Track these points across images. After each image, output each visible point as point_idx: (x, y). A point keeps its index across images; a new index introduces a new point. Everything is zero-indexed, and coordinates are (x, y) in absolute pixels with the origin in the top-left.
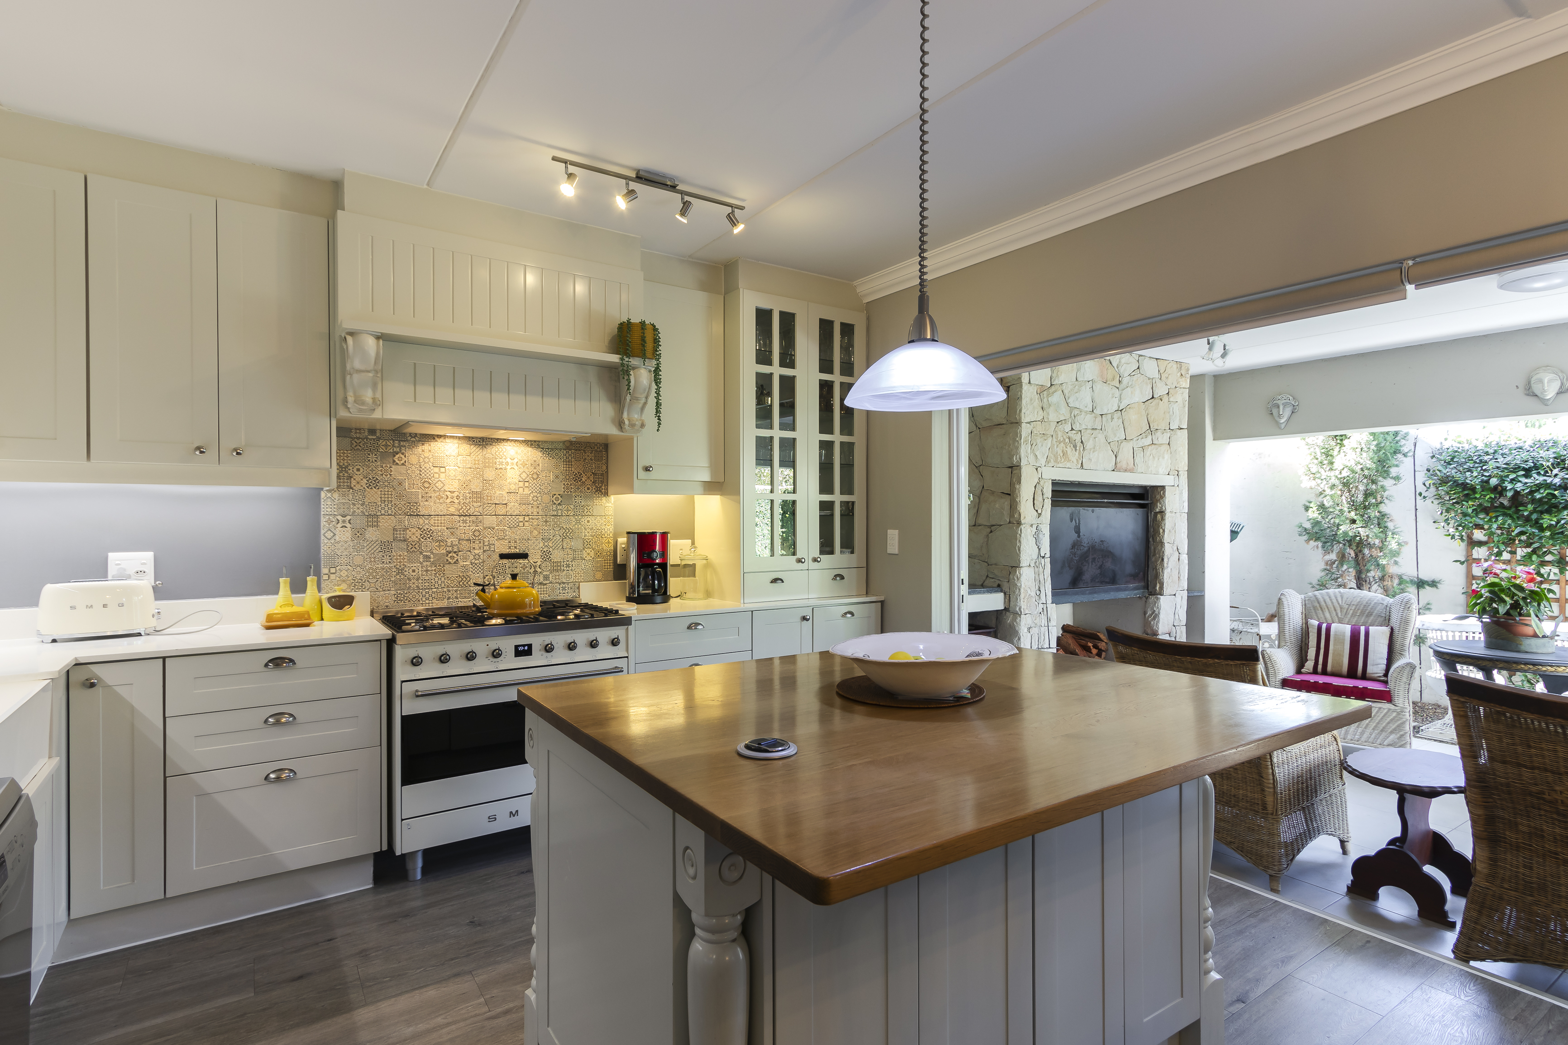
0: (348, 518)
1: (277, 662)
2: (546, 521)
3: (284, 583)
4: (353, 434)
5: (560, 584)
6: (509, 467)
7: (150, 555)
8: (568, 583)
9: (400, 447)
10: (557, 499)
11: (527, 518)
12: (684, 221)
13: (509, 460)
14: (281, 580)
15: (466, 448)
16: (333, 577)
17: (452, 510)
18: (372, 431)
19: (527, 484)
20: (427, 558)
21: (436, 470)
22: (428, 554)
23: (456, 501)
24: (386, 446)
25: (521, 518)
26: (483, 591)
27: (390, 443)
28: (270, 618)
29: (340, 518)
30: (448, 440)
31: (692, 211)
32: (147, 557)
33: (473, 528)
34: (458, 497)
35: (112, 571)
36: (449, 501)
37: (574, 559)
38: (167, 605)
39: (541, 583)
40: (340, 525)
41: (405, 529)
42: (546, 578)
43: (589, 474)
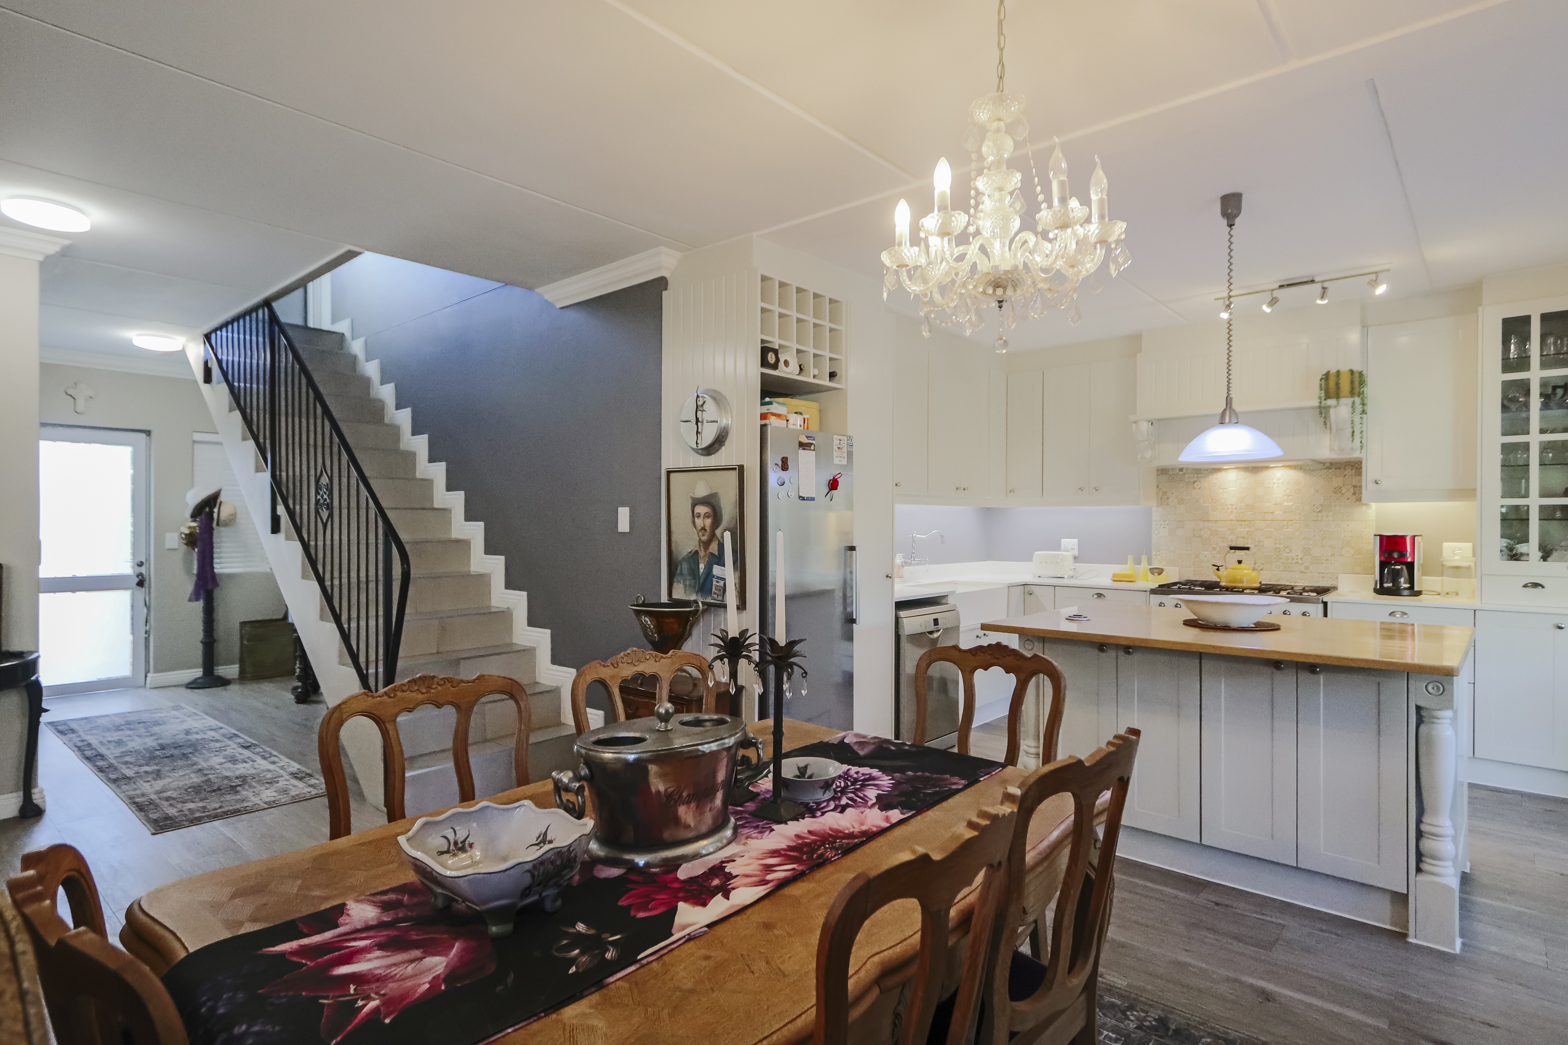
0: (1167, 522)
1: (1100, 595)
2: (1307, 525)
3: (1130, 558)
4: (1170, 473)
5: (1320, 573)
6: (1275, 486)
7: (1076, 540)
8: (1327, 574)
9: (1198, 477)
10: (1317, 508)
11: (1290, 523)
12: (1325, 302)
13: (1275, 481)
14: (1129, 556)
15: (1242, 475)
16: (1158, 557)
17: (1232, 517)
18: (1181, 470)
19: (1290, 497)
20: (1214, 549)
21: (1221, 491)
22: (1215, 546)
23: (1235, 511)
24: (1189, 478)
25: (1285, 523)
26: (1218, 570)
27: (1192, 476)
28: (1114, 576)
29: (1162, 522)
30: (1229, 471)
31: (1329, 292)
32: (1075, 541)
33: (1247, 529)
34: (1236, 508)
35: (1062, 547)
36: (1229, 511)
37: (1333, 555)
38: (1079, 565)
39: (1302, 572)
40: (1162, 527)
41: (1201, 530)
42: (1307, 568)
43: (1349, 487)
